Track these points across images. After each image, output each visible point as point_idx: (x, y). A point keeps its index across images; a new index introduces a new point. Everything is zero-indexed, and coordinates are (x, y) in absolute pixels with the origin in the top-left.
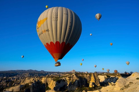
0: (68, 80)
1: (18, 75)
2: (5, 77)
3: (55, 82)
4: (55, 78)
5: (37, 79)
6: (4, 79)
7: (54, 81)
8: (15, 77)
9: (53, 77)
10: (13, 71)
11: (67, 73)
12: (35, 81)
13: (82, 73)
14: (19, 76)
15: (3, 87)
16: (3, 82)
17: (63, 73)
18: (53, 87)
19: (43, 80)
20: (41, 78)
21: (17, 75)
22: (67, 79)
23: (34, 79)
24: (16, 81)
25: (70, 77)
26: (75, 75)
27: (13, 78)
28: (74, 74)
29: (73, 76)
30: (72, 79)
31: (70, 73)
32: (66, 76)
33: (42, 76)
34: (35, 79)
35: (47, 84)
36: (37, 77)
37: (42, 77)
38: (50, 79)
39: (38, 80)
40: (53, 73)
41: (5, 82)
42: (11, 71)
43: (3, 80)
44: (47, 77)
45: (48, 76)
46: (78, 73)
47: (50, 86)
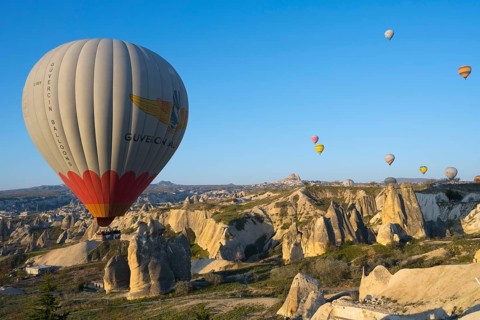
0: (275, 218)
1: (72, 205)
2: (24, 214)
3: (221, 225)
4: (223, 208)
5: (147, 217)
6: (23, 221)
7: (218, 221)
8: (61, 212)
9: (212, 206)
10: (50, 187)
11: (267, 188)
12: (141, 223)
13: (335, 188)
14: (78, 207)
15: (23, 251)
16: (20, 230)
17: (249, 190)
18: (219, 246)
19: (174, 220)
20: (163, 210)
21: (67, 203)
22: (273, 210)
23: (137, 218)
24: (68, 226)
25: (284, 205)
26: (306, 193)
27: (54, 217)
28: (299, 192)
29: (296, 198)
30: (290, 211)
31: (282, 189)
32: (268, 201)
33: (164, 205)
34: (142, 217)
35: (191, 234)
36: (147, 210)
37: (168, 209)
38: (200, 214)
39: (153, 222)
40: (208, 189)
41: (27, 232)
42: (44, 187)
43: (19, 224)
44: (188, 208)
45: (191, 202)
46: (317, 188)
47: (202, 242)
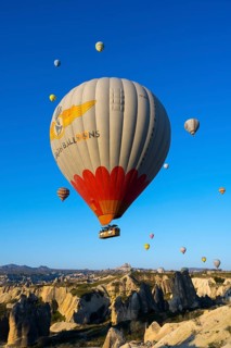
0: (111, 294)
3: (76, 298)
4: (78, 285)
5: (27, 291)
7: (74, 295)
9: (72, 284)
11: (109, 272)
12: (23, 296)
13: (149, 273)
17: (98, 273)
18: (72, 313)
19: (45, 294)
20: (39, 287)
22: (110, 288)
23: (20, 291)
25: (117, 285)
26: (131, 276)
28: (127, 276)
29: (125, 280)
30: (121, 289)
31: (118, 273)
32: (107, 282)
33: (40, 282)
34: (24, 291)
35: (55, 304)
36: (28, 286)
37: (42, 286)
38: (63, 290)
39: (30, 294)
40: (70, 272)
44: (56, 285)
45: (59, 281)
46: (138, 274)
47: (62, 310)
